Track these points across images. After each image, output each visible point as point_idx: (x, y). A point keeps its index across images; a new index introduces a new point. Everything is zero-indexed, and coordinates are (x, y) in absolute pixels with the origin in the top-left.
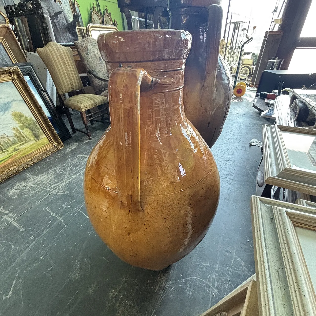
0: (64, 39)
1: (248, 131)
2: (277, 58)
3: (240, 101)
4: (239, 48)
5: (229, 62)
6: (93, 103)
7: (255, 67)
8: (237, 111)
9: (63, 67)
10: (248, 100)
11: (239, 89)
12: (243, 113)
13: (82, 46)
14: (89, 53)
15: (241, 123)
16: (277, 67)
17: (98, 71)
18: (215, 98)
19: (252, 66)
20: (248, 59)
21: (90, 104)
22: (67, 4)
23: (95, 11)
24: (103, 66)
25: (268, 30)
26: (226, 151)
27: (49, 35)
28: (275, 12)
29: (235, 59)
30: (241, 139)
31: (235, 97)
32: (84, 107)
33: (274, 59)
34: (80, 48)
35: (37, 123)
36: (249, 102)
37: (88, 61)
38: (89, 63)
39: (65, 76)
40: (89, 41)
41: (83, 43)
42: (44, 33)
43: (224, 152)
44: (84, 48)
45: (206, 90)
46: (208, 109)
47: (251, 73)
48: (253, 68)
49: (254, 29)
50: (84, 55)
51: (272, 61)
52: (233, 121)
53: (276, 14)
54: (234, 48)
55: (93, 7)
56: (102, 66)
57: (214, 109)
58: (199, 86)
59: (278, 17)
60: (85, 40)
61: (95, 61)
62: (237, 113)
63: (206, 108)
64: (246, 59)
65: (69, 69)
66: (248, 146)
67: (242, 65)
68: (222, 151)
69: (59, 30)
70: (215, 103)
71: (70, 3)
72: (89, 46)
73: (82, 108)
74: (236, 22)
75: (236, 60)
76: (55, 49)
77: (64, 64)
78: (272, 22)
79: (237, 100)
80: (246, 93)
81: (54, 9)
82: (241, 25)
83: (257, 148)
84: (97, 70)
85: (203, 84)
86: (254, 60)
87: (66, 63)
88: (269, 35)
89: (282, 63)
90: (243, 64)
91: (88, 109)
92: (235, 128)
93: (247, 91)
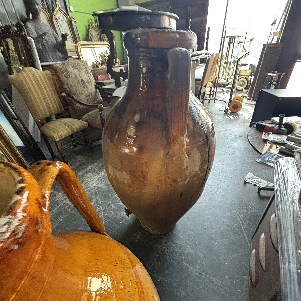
0: (53, 58)
1: (243, 161)
2: (276, 72)
3: (236, 118)
4: (234, 62)
5: (225, 76)
6: (70, 130)
7: (252, 78)
8: (232, 132)
9: (39, 93)
10: (245, 117)
11: (235, 105)
12: (238, 134)
13: (61, 69)
14: (69, 76)
15: (236, 149)
16: (277, 81)
17: (80, 94)
18: (187, 167)
19: (250, 77)
20: (245, 70)
21: (66, 131)
22: (64, 21)
23: (93, 26)
24: (86, 87)
25: (266, 43)
26: (215, 190)
27: (33, 57)
28: (273, 25)
29: (230, 74)
30: (234, 173)
31: (230, 113)
32: (59, 136)
33: (273, 73)
34: (59, 71)
35: (5, 156)
36: (246, 119)
37: (68, 84)
38: (68, 86)
39: (41, 102)
40: (70, 63)
41: (63, 66)
42: (29, 55)
43: (213, 192)
44: (63, 71)
45: (172, 160)
46: (178, 180)
47: (249, 84)
48: (250, 79)
49: (251, 41)
50: (63, 78)
51: (271, 74)
52: (226, 145)
53: (275, 26)
54: (229, 62)
55: (91, 23)
56: (84, 88)
57: (187, 178)
58: (162, 153)
59: (277, 29)
60: (65, 63)
61: (76, 84)
62: (232, 134)
63: (175, 179)
64: (243, 70)
65: (46, 94)
66: (243, 183)
67: (238, 77)
68: (211, 191)
69: (48, 50)
70: (188, 172)
71: (68, 20)
72: (70, 68)
73: (56, 138)
74: (232, 36)
75: (232, 74)
76: (30, 75)
77: (40, 89)
78: (271, 34)
79: (232, 116)
80: (243, 107)
81: (42, 29)
82: (237, 38)
83: (253, 186)
84: (78, 93)
85: (167, 150)
86: (251, 71)
87: (43, 88)
88: (267, 48)
89: (282, 76)
90: (240, 76)
91: (63, 138)
92: (229, 156)
93: (244, 105)
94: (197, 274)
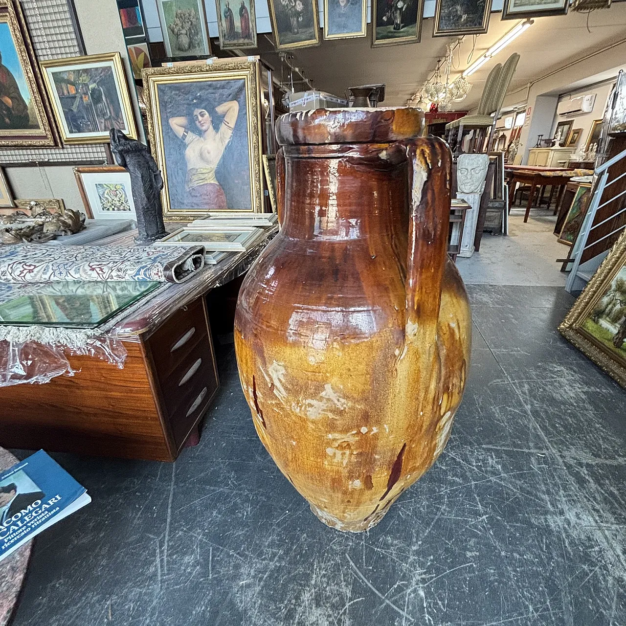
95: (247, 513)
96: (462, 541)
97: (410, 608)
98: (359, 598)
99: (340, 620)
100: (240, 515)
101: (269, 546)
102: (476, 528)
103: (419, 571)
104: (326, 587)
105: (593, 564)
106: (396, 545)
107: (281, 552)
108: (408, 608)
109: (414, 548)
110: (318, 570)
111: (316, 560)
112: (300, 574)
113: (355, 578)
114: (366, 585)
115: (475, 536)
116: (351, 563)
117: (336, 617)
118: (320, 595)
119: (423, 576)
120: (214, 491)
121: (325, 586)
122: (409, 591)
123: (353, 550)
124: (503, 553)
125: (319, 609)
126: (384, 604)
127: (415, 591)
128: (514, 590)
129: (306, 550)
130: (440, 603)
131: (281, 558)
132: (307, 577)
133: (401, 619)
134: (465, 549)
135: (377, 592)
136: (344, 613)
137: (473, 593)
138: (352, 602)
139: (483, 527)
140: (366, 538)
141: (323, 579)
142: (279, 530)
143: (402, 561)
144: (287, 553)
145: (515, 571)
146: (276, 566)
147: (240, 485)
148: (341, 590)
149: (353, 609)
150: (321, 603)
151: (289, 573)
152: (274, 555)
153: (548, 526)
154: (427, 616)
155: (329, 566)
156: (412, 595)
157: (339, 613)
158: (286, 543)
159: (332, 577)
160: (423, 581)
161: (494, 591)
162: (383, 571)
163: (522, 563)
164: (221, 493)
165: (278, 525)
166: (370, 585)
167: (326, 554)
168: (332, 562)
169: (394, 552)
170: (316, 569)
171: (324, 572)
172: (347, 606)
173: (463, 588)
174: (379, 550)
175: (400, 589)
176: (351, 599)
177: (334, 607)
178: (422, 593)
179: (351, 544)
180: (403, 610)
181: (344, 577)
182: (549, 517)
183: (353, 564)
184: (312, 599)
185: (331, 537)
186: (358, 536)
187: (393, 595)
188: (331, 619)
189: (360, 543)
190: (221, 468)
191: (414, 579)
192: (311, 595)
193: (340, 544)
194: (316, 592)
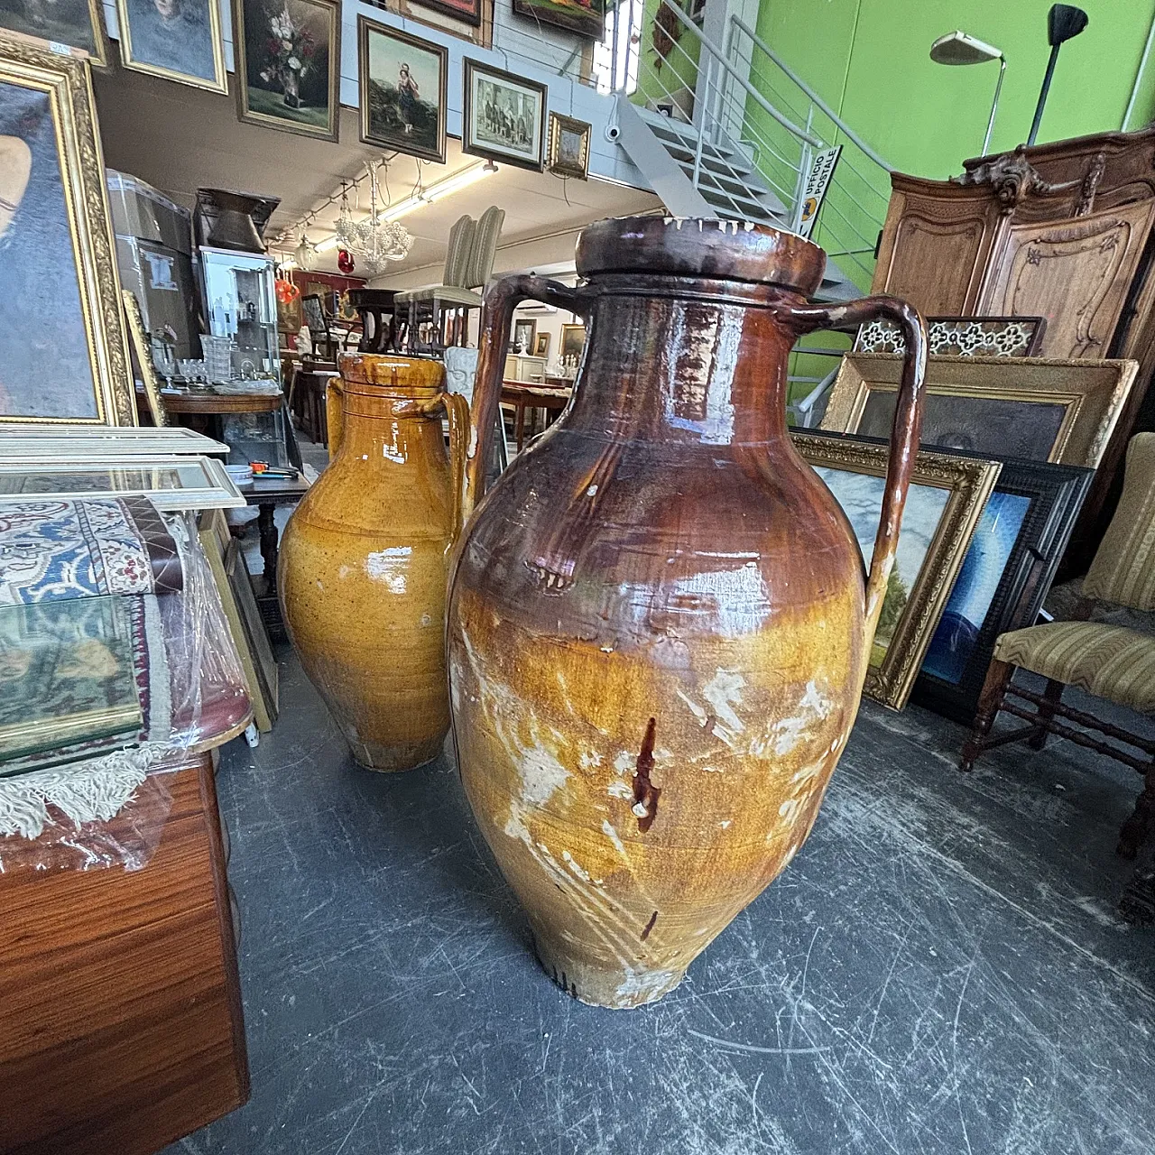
94: (371, 932)
95: (473, 1096)
96: (789, 909)
97: (815, 1037)
98: (757, 1078)
99: (763, 1134)
100: (464, 1112)
101: (568, 1122)
102: (788, 882)
103: (784, 980)
104: (708, 1104)
105: (896, 854)
106: (733, 967)
107: (598, 1112)
108: (812, 1038)
109: (754, 955)
110: (675, 1090)
111: (660, 1077)
112: (656, 1121)
113: (728, 1055)
114: (749, 1052)
115: (794, 893)
116: (707, 1038)
117: (756, 1136)
118: (711, 1125)
119: (793, 983)
120: (355, 1111)
121: (704, 1104)
122: (795, 1016)
123: (691, 1017)
124: (832, 894)
125: (728, 1147)
126: (788, 1059)
127: (800, 1009)
128: (871, 927)
129: (631, 1075)
130: (832, 1001)
131: (607, 1123)
132: (670, 1114)
133: (818, 1059)
134: (799, 916)
135: (768, 1050)
136: (760, 1118)
137: (846, 962)
138: (755, 1093)
139: (792, 876)
140: (691, 987)
141: (694, 1097)
142: (560, 1078)
143: (756, 983)
144: (606, 1105)
145: (855, 906)
146: (611, 1144)
147: (408, 1055)
148: (728, 1090)
149: (763, 1101)
150: (723, 1134)
151: (640, 1134)
152: (590, 1127)
153: (838, 836)
154: (835, 1029)
155: (683, 1069)
156: (803, 1018)
157: (754, 1125)
158: (591, 1090)
159: (703, 1082)
160: (797, 989)
161: (859, 944)
162: (750, 1015)
163: (853, 892)
164: (381, 1102)
165: (551, 1071)
166: (752, 1049)
167: (664, 1055)
168: (682, 1059)
169: (739, 979)
170: (671, 1090)
171: (685, 1085)
172: (755, 1106)
173: (835, 965)
174: (720, 990)
175: (786, 1022)
176: (750, 1090)
177: (741, 1123)
178: (809, 1007)
179: (681, 1011)
180: (811, 1046)
181: (715, 1067)
182: (831, 825)
183: (710, 1038)
184: (707, 1141)
185: (649, 1023)
186: (681, 992)
187: (787, 1037)
188: (753, 1145)
189: (690, 1000)
190: (330, 1053)
191: (788, 996)
192: (700, 1137)
193: (667, 1022)
194: (702, 1126)
